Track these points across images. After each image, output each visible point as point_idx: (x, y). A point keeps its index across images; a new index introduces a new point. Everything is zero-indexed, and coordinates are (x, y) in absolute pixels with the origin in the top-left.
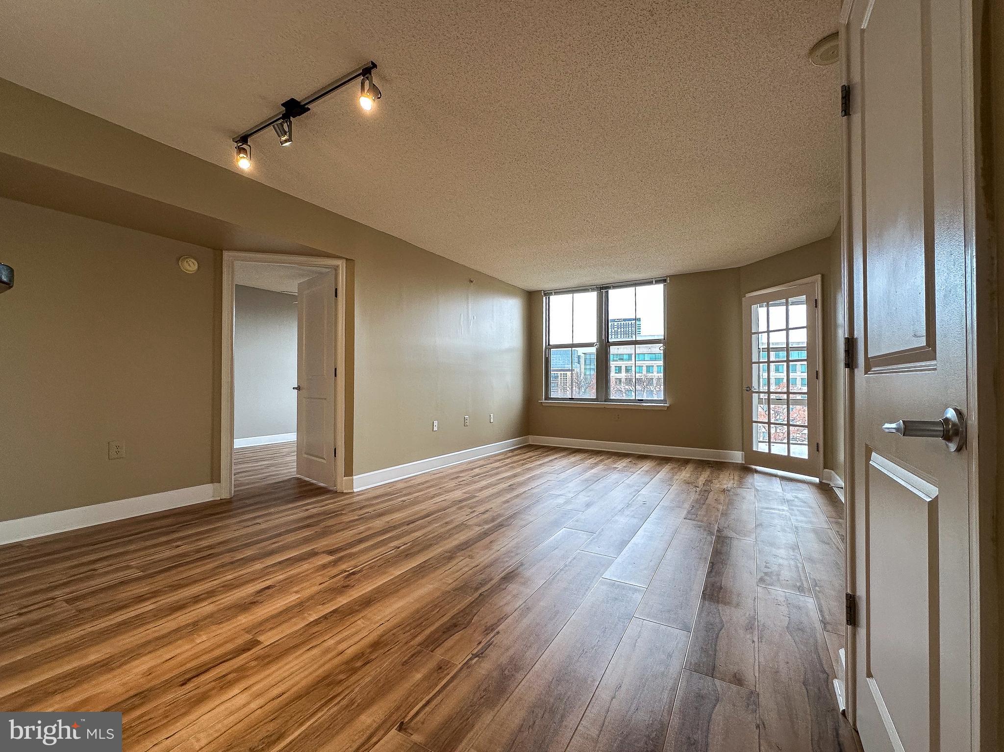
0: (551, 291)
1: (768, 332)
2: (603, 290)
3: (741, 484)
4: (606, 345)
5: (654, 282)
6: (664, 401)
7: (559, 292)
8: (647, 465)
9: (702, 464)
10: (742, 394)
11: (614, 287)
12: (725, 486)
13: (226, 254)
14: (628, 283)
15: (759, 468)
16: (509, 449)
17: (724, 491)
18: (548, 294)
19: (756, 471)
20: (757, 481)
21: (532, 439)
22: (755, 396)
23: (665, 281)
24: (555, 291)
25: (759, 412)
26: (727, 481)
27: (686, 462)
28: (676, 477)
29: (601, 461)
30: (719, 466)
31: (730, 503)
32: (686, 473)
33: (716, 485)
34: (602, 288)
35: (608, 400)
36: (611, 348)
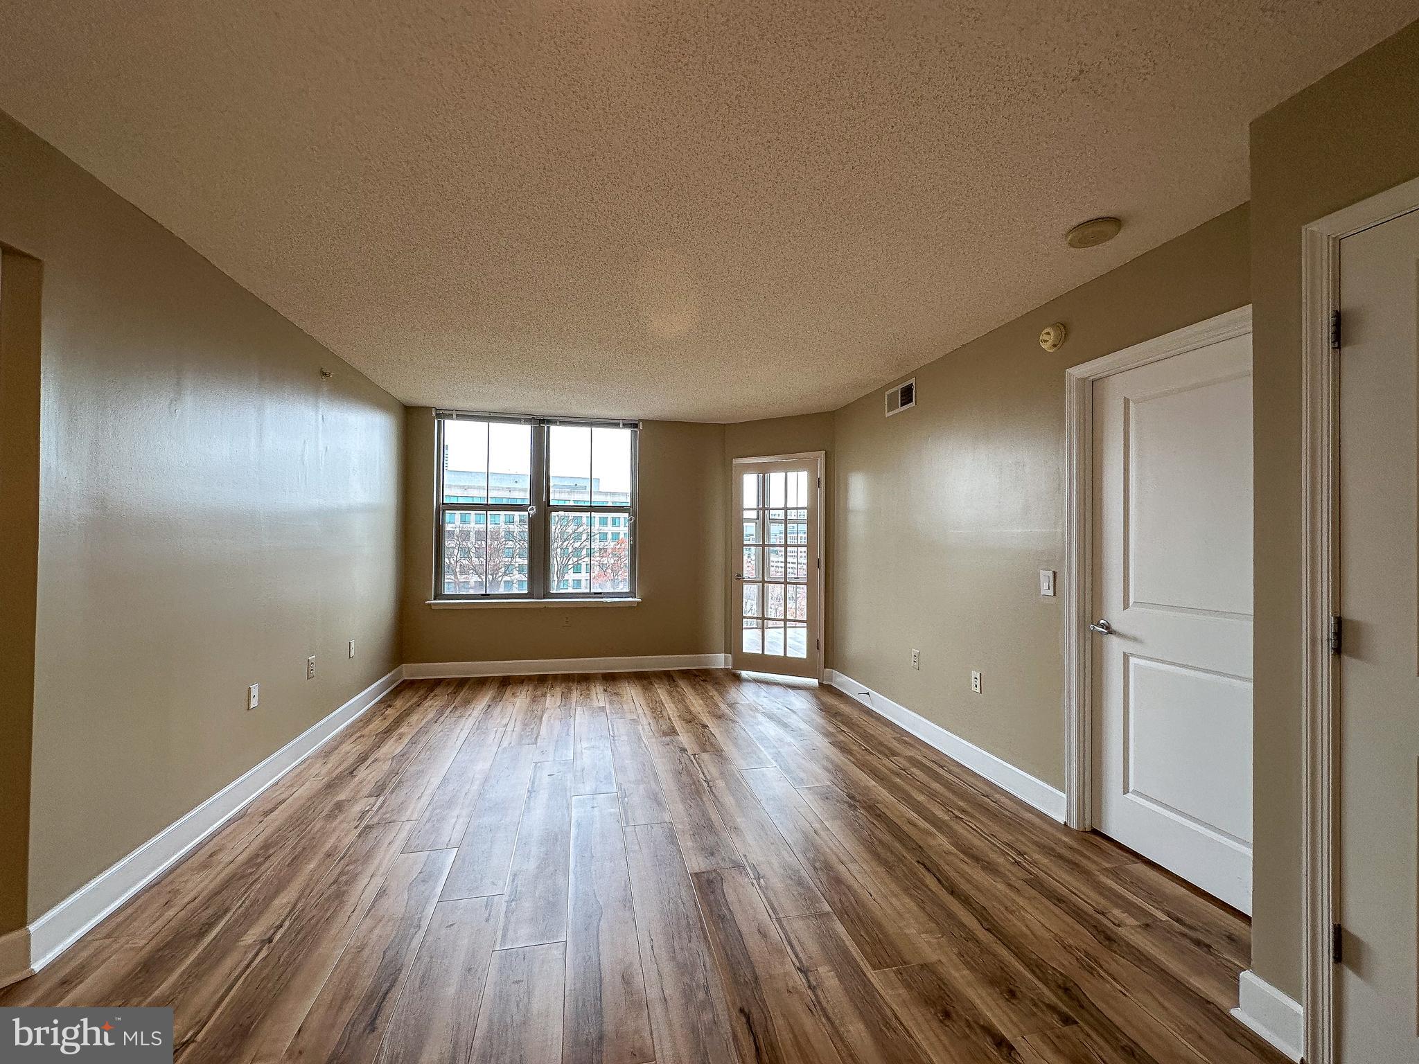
0: (451, 412)
2: (540, 424)
4: (545, 510)
5: (621, 426)
6: (629, 594)
7: (462, 415)
11: (563, 423)
14: (582, 421)
18: (443, 415)
19: (744, 677)
20: (746, 690)
21: (409, 671)
22: (746, 586)
23: (636, 426)
24: (458, 413)
34: (543, 421)
35: (547, 595)
36: (553, 514)
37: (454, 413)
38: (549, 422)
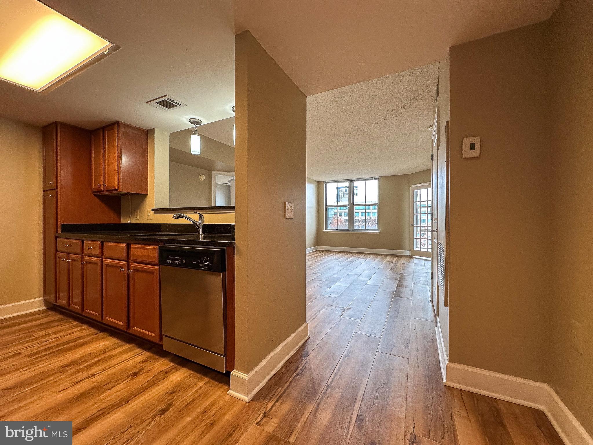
1: (420, 202)
3: (409, 262)
4: (353, 206)
5: (374, 179)
6: (378, 230)
7: (331, 182)
8: (371, 256)
9: (394, 256)
10: (410, 227)
11: (356, 181)
12: (403, 262)
13: (213, 172)
14: (363, 179)
15: (416, 257)
16: (312, 251)
17: (403, 264)
18: (326, 182)
19: (415, 258)
20: (416, 261)
21: (320, 248)
22: (415, 228)
23: (378, 179)
25: (416, 234)
26: (404, 261)
27: (387, 255)
28: (384, 260)
29: (353, 255)
30: (401, 256)
31: (405, 267)
32: (388, 259)
33: (400, 262)
34: (351, 181)
35: (353, 230)
36: (355, 207)
37: (329, 182)
38: (353, 181)
